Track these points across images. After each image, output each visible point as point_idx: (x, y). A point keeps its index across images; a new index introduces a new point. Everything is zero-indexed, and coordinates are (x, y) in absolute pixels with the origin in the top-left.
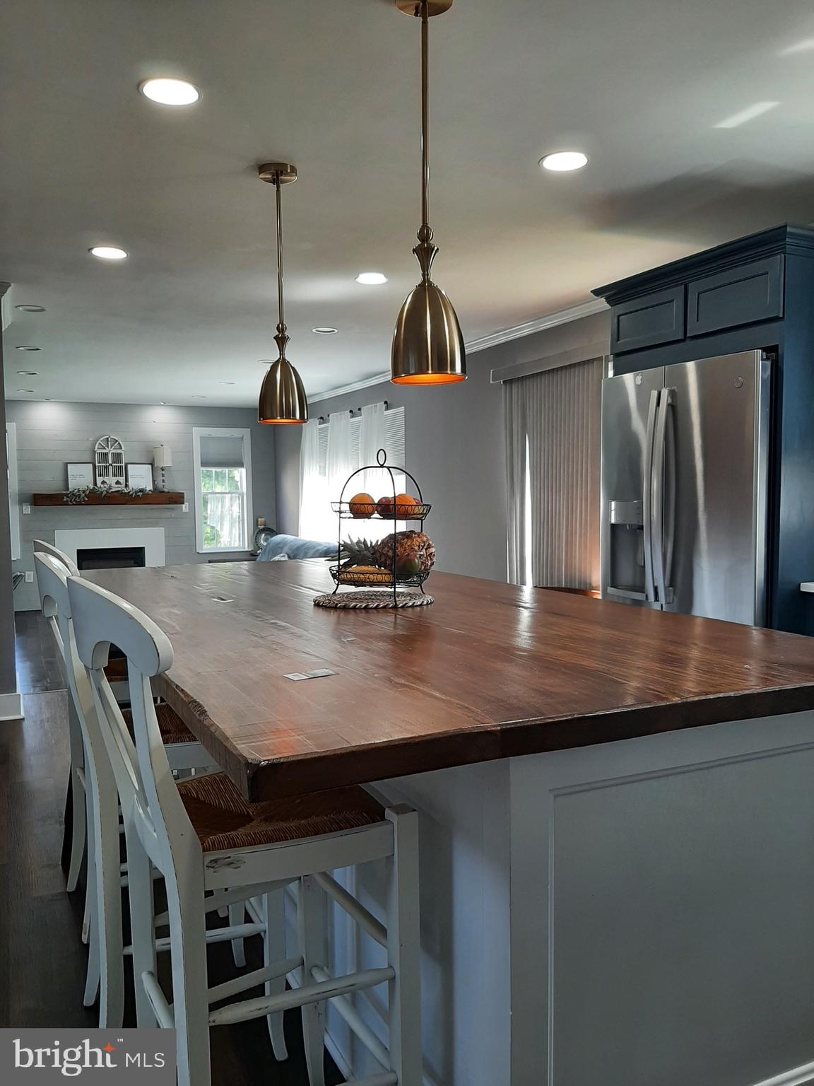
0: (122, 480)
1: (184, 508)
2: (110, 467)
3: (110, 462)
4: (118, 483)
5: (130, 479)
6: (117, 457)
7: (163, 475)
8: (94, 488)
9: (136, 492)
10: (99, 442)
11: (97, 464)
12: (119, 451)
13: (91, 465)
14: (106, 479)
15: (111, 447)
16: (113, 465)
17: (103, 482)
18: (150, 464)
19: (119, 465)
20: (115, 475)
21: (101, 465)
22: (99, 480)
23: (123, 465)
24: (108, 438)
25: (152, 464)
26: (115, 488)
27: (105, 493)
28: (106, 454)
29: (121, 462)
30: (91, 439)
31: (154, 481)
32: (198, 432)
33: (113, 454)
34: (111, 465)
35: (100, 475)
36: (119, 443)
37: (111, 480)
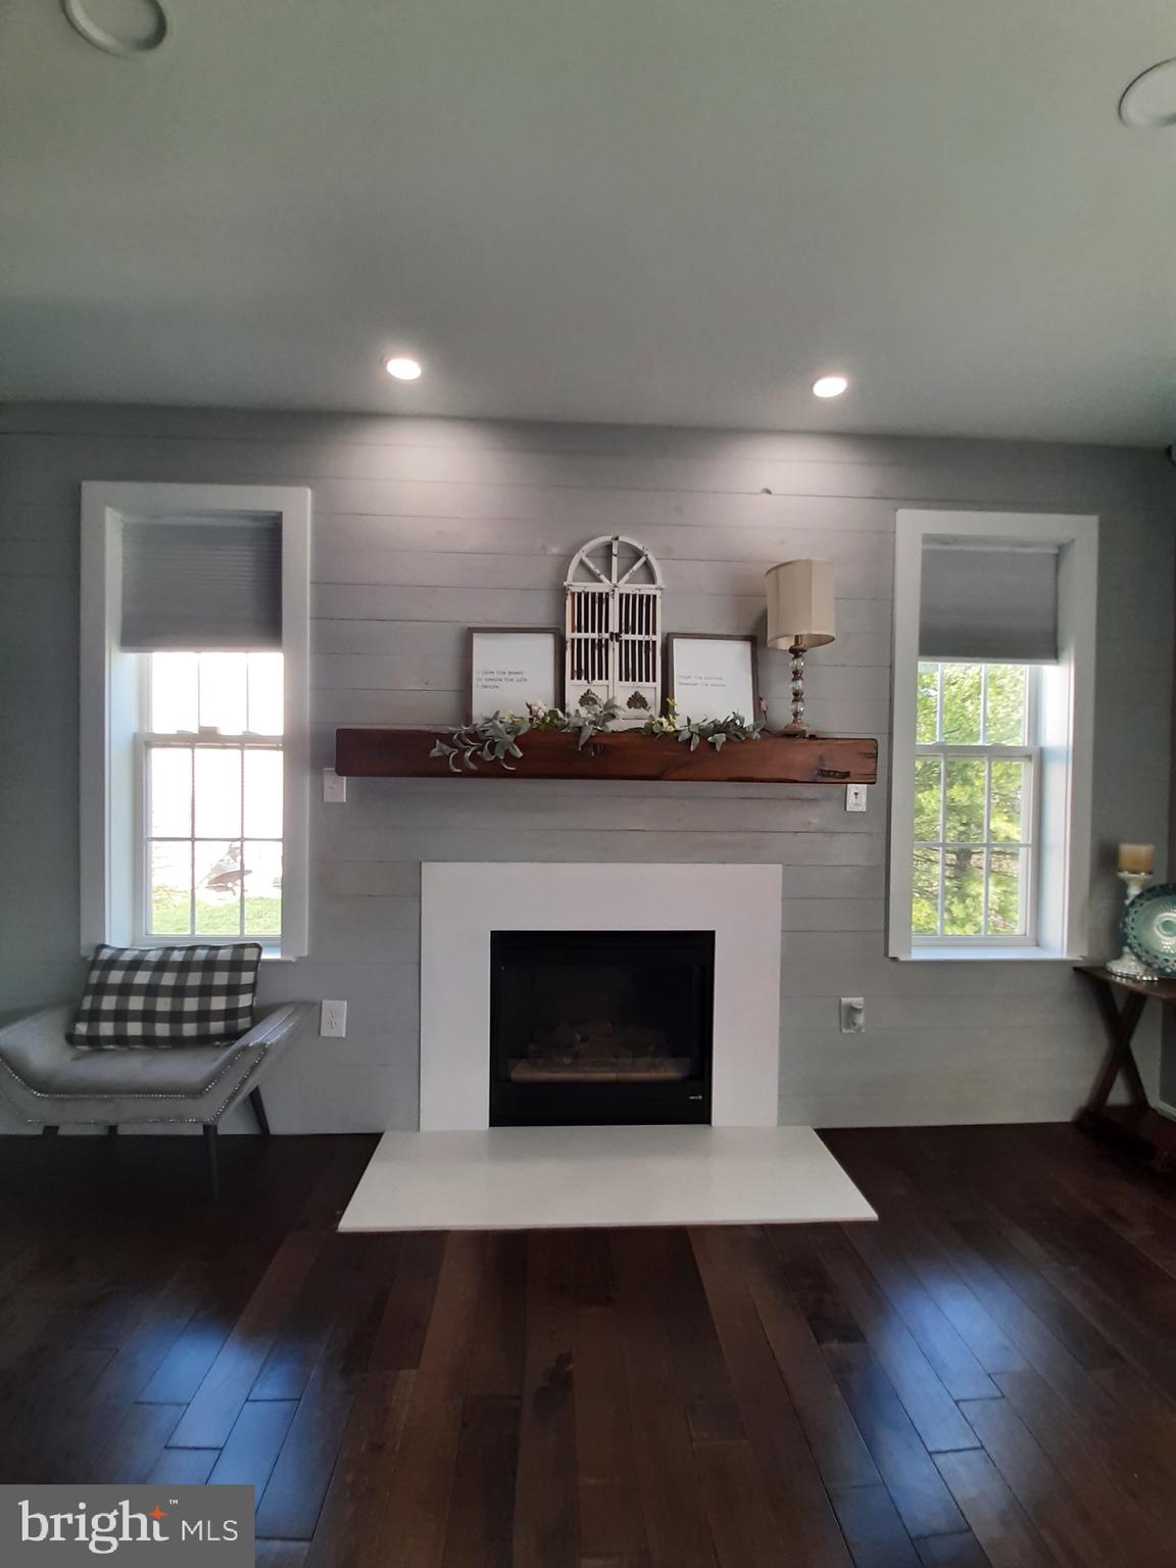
0: (651, 690)
1: (851, 799)
2: (614, 646)
3: (614, 627)
4: (637, 701)
5: (678, 689)
6: (639, 611)
7: (797, 675)
8: (552, 713)
9: (703, 733)
10: (581, 555)
11: (569, 635)
12: (647, 589)
13: (547, 642)
14: (599, 688)
15: (619, 578)
16: (624, 637)
17: (587, 699)
18: (745, 638)
19: (643, 637)
20: (627, 674)
21: (583, 635)
22: (575, 689)
23: (658, 639)
24: (609, 546)
25: (756, 640)
26: (626, 720)
27: (589, 731)
28: (602, 600)
29: (650, 628)
30: (555, 550)
31: (758, 699)
32: (915, 526)
33: (625, 599)
34: (616, 636)
35: (578, 674)
36: (647, 564)
37: (615, 689)
